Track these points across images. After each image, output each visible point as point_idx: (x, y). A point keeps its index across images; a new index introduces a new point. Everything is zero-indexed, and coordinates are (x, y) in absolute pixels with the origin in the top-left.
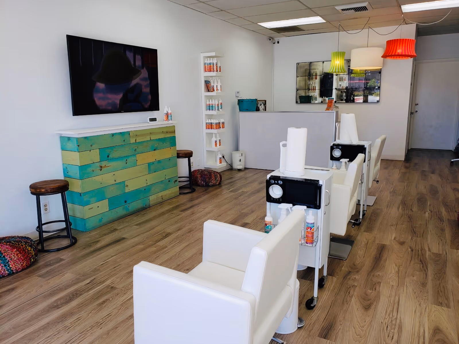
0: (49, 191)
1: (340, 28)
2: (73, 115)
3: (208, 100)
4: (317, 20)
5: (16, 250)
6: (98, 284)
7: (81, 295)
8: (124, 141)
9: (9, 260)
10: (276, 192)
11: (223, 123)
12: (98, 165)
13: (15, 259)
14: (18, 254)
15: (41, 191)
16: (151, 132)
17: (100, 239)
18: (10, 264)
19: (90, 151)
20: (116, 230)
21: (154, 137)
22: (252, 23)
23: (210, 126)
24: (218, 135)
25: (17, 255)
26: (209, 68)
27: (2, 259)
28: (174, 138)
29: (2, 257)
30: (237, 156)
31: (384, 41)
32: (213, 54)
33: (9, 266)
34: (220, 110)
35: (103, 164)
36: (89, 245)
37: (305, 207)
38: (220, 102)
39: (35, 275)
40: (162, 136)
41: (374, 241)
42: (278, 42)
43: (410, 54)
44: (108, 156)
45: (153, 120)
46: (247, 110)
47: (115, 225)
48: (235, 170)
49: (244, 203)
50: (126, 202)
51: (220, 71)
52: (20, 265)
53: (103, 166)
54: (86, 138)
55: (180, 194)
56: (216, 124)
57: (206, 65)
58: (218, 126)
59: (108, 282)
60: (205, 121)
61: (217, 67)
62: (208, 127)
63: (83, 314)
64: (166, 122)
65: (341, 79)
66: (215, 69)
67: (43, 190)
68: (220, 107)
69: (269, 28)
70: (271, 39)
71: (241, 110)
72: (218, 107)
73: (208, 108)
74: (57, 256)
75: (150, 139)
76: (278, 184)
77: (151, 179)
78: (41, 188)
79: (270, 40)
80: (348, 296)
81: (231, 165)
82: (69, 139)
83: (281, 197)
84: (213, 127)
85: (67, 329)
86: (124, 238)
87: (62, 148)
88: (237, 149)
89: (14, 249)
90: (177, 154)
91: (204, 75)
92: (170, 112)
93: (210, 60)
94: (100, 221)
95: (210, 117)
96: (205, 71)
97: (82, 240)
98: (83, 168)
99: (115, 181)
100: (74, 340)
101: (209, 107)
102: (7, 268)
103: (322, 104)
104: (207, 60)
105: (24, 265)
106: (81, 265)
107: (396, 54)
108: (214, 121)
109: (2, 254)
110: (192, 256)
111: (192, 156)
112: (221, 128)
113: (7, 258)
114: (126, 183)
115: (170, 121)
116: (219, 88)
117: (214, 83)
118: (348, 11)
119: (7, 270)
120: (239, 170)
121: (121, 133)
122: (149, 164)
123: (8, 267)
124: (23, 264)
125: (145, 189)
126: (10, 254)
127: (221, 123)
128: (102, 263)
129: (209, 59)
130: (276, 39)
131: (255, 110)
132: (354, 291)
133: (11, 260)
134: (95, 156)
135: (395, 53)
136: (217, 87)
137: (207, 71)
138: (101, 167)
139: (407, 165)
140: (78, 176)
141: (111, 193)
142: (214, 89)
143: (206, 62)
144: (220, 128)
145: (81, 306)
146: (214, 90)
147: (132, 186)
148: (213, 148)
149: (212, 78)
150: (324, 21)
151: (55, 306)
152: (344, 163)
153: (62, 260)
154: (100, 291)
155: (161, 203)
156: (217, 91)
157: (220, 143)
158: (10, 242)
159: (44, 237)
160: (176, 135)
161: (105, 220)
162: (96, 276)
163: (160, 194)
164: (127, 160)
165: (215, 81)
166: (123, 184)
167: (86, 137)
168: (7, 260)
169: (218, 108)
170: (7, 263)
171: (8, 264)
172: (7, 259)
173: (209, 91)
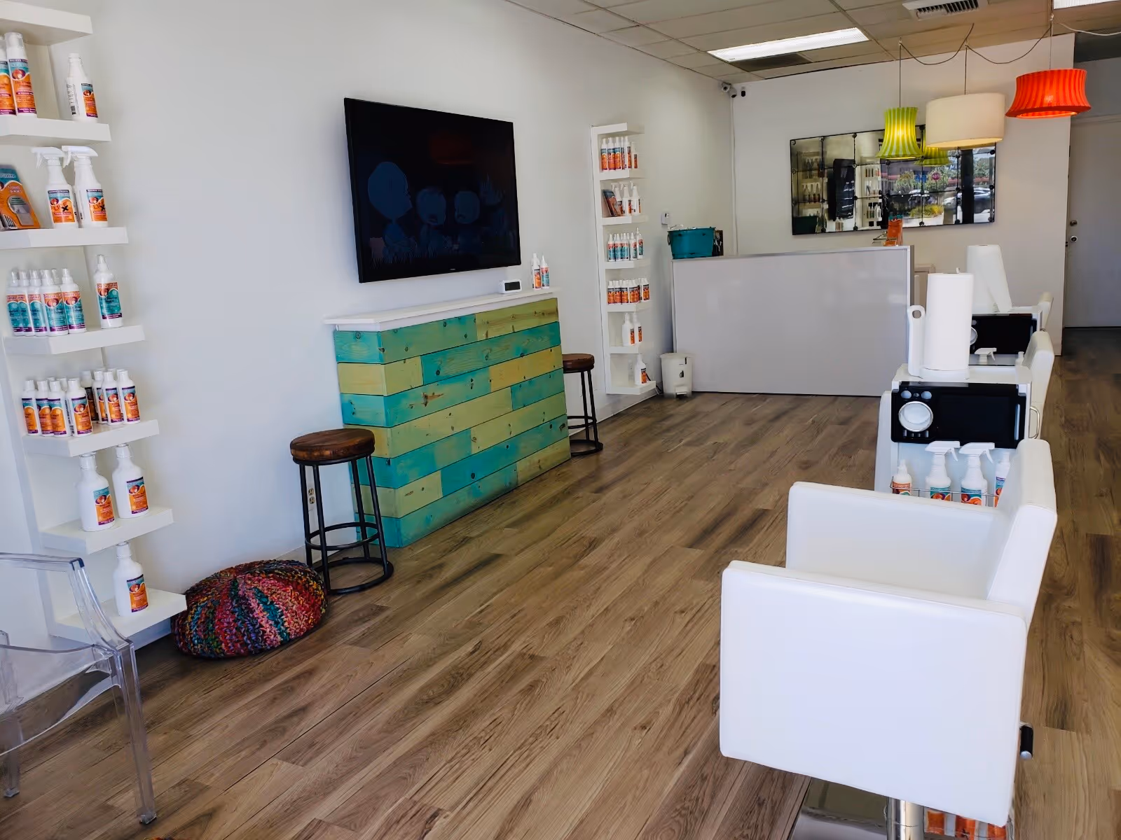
0: (341, 454)
1: (904, 52)
2: (361, 282)
3: (611, 236)
4: (852, 35)
5: (292, 588)
6: (495, 652)
7: (470, 676)
8: (466, 336)
9: (282, 611)
10: (917, 417)
11: (646, 287)
12: (420, 392)
13: (294, 608)
14: (298, 596)
15: (323, 456)
16: (513, 314)
17: (443, 560)
18: (285, 620)
19: (405, 362)
20: (466, 540)
21: (522, 325)
22: (696, 51)
23: (618, 296)
24: (635, 316)
25: (297, 599)
26: (612, 160)
27: (270, 609)
28: (555, 327)
29: (269, 603)
30: (673, 365)
31: (1009, 77)
32: (622, 127)
33: (283, 625)
34: (639, 257)
35: (430, 390)
36: (427, 574)
37: (992, 445)
38: (639, 238)
39: (341, 642)
40: (533, 323)
41: (1076, 530)
42: (743, 94)
43: (1069, 104)
44: (438, 373)
45: (513, 286)
46: (693, 255)
47: (460, 530)
48: (670, 397)
49: (732, 467)
50: (473, 476)
51: (636, 167)
52: (303, 622)
53: (430, 394)
54: (395, 331)
55: (574, 455)
56: (633, 291)
57: (605, 155)
58: (637, 294)
59: (516, 647)
60: (604, 285)
61: (630, 157)
62: (612, 298)
63: (500, 711)
64: (539, 291)
65: (869, 173)
66: (627, 163)
67: (328, 453)
68: (638, 252)
69: (730, 61)
70: (729, 87)
71: (676, 256)
72: (636, 250)
73: (612, 253)
74: (368, 602)
75: (513, 330)
76: (920, 399)
77: (518, 422)
78: (320, 448)
79: (725, 88)
80: (1073, 644)
81: (660, 387)
82: (358, 335)
83: (929, 429)
84: (625, 298)
85: (481, 742)
86: (497, 556)
87: (337, 358)
88: (670, 348)
89: (288, 585)
90: (564, 362)
91: (599, 177)
92: (544, 266)
93: (614, 142)
94: (428, 520)
95: (614, 274)
96: (603, 168)
97: (405, 564)
98: (392, 400)
99: (453, 428)
100: (509, 763)
101: (614, 251)
102: (280, 629)
103: (855, 232)
104: (607, 142)
105: (310, 622)
106: (431, 618)
107: (1044, 106)
108: (629, 284)
109: (267, 597)
110: (677, 583)
111: (592, 367)
112: (643, 301)
113: (277, 606)
114: (474, 433)
115: (545, 287)
116: (635, 205)
117: (622, 195)
118: (931, 12)
119: (279, 634)
120: (681, 397)
121: (459, 318)
122: (514, 388)
123: (282, 627)
124: (309, 619)
125: (507, 447)
126: (284, 597)
127: (642, 288)
128: (479, 610)
129: (610, 139)
130: (738, 87)
131: (711, 254)
132: (1081, 632)
133: (286, 610)
134: (412, 371)
135: (1042, 103)
136: (630, 204)
137: (606, 169)
138: (426, 397)
139: (1072, 363)
140: (382, 419)
141: (447, 456)
142: (624, 209)
143: (604, 146)
144: (640, 299)
145: (487, 697)
146: (623, 212)
147: (485, 439)
148: (628, 347)
149: (616, 184)
150: (864, 38)
151: (426, 702)
152: (986, 357)
153: (381, 609)
154: (509, 667)
155: (538, 478)
156: (630, 212)
157: (640, 334)
158: (272, 572)
159: (313, 562)
160: (561, 319)
161: (437, 519)
162: (482, 635)
163: (535, 458)
164: (472, 380)
165: (625, 191)
166: (466, 436)
167: (397, 330)
168: (280, 611)
169: (636, 254)
170: (280, 616)
171: (282, 619)
172: (279, 608)
173: (613, 215)
